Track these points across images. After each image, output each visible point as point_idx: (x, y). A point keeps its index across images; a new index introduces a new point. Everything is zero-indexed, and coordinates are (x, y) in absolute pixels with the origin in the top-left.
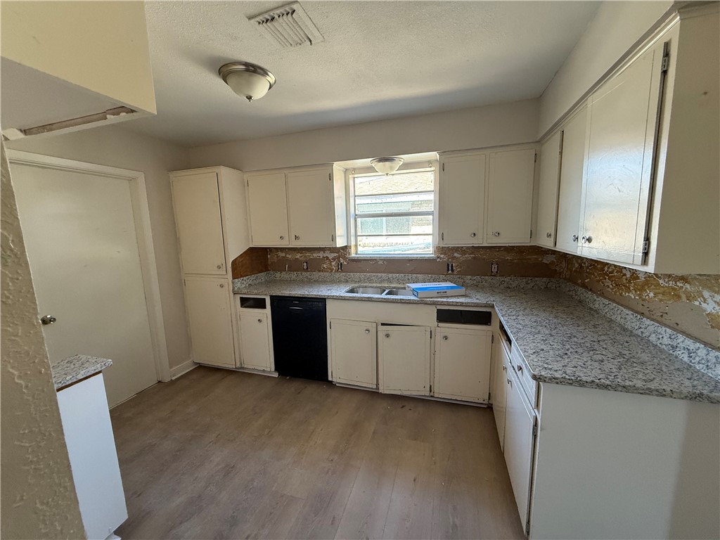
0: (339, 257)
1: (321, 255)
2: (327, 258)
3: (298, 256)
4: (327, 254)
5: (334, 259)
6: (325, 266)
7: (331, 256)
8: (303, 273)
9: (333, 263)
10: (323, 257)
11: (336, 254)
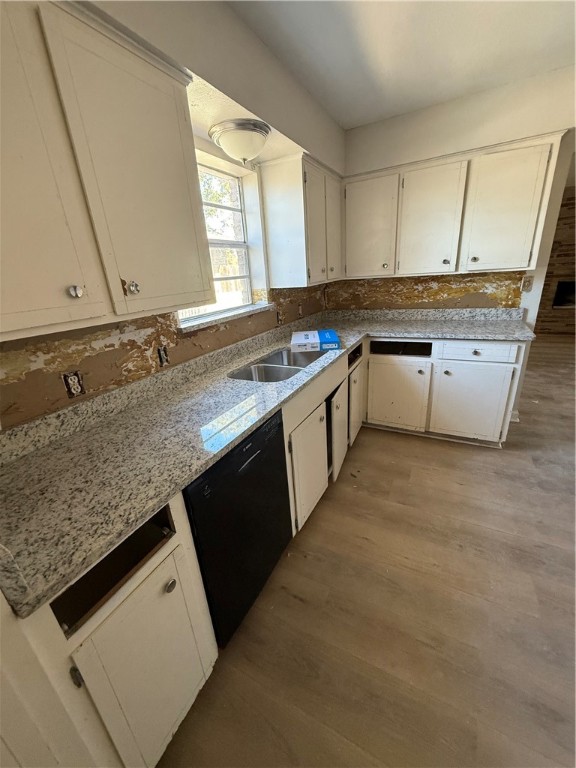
0: (159, 336)
1: (115, 339)
2: (132, 343)
3: (39, 362)
4: (130, 335)
5: (148, 342)
6: (130, 366)
7: (140, 336)
8: (83, 407)
9: (149, 353)
10: (123, 345)
11: (150, 331)
